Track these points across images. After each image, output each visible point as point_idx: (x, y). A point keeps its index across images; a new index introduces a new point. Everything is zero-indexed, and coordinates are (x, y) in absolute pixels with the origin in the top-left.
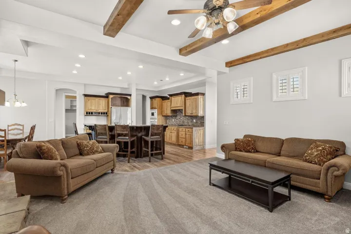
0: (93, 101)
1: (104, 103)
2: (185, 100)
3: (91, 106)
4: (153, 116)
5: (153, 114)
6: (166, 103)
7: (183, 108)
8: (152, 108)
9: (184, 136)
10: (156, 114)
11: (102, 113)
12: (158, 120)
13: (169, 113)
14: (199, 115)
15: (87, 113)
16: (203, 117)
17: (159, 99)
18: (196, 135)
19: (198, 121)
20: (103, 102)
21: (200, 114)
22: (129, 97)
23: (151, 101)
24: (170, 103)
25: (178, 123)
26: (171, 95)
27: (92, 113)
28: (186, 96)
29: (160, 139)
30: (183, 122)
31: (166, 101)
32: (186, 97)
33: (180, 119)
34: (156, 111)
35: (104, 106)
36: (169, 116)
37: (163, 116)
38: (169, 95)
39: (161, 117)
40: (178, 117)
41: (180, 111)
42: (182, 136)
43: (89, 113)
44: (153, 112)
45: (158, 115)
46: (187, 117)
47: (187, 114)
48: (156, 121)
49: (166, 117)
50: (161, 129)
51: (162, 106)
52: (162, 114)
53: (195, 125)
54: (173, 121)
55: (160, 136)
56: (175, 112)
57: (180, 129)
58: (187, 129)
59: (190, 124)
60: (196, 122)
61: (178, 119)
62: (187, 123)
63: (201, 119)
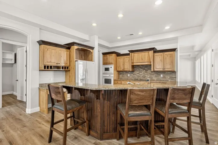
3: (51, 58)
4: (107, 72)
5: (107, 69)
6: (123, 59)
7: (152, 64)
8: (106, 64)
10: (112, 70)
11: (63, 68)
15: (45, 67)
17: (115, 55)
19: (166, 76)
22: (91, 51)
23: (104, 57)
25: (136, 77)
26: (132, 51)
30: (144, 77)
31: (123, 57)
34: (113, 67)
35: (65, 59)
38: (129, 51)
39: (116, 72)
40: (136, 72)
43: (48, 67)
44: (107, 67)
45: (114, 70)
48: (112, 76)
49: (119, 72)
51: (117, 62)
52: (117, 69)
53: (163, 79)
54: (129, 76)
60: (164, 77)
61: (136, 74)
62: (149, 78)
63: (171, 74)
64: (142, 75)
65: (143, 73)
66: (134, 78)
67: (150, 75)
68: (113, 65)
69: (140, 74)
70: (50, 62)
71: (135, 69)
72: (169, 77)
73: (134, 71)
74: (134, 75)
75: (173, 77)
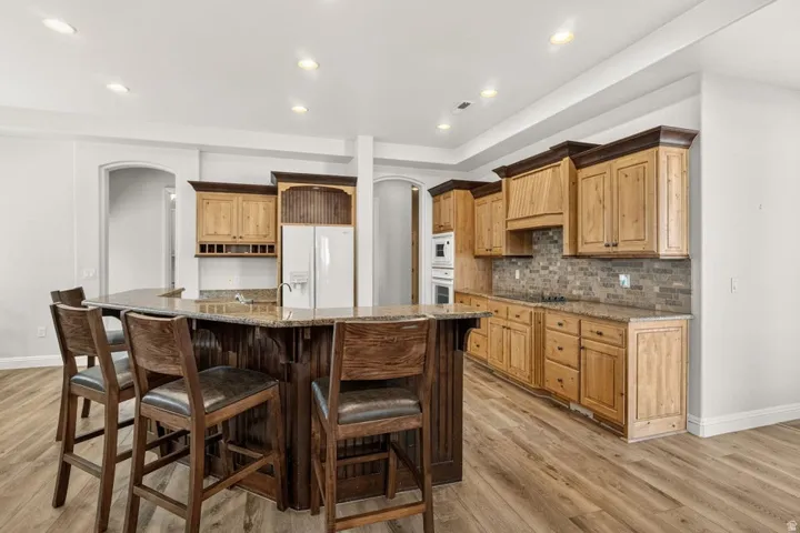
0: (223, 204)
1: (262, 212)
2: (574, 183)
3: (216, 223)
4: (441, 258)
5: (440, 251)
6: (489, 206)
7: (565, 221)
8: (439, 228)
9: (570, 355)
10: (450, 251)
11: (255, 248)
12: (460, 272)
13: (500, 246)
14: (664, 251)
15: (203, 248)
16: (683, 264)
17: (462, 192)
18: (643, 358)
19: (646, 283)
20: (258, 208)
21: (670, 244)
22: (348, 189)
23: (434, 202)
24: (501, 205)
25: (539, 283)
26: (508, 172)
27: (220, 248)
28: (578, 164)
29: (413, 424)
30: (564, 283)
31: (488, 198)
32: (578, 167)
33: (550, 269)
34: (452, 240)
35: (261, 222)
36: (500, 258)
37: (476, 257)
38: (497, 171)
39: (468, 261)
40: (539, 262)
41: (549, 233)
42: (561, 355)
43: (211, 248)
44: (440, 241)
45: (458, 252)
46: (584, 263)
47: (582, 249)
48: (451, 274)
49: (490, 261)
50: (418, 349)
51: (472, 217)
52: (472, 247)
53: (631, 299)
54: (517, 276)
55: (414, 394)
56: (526, 240)
57: (552, 320)
58: (587, 326)
59: (599, 293)
60: (636, 287)
61: (538, 271)
62: (580, 288)
63: (665, 271)
64: (557, 277)
65: (559, 264)
66: (531, 288)
67: (581, 275)
68: (452, 233)
69: (551, 268)
70: (216, 234)
71: (535, 247)
72: (657, 289)
73: (531, 257)
74: (533, 275)
75: (673, 290)
